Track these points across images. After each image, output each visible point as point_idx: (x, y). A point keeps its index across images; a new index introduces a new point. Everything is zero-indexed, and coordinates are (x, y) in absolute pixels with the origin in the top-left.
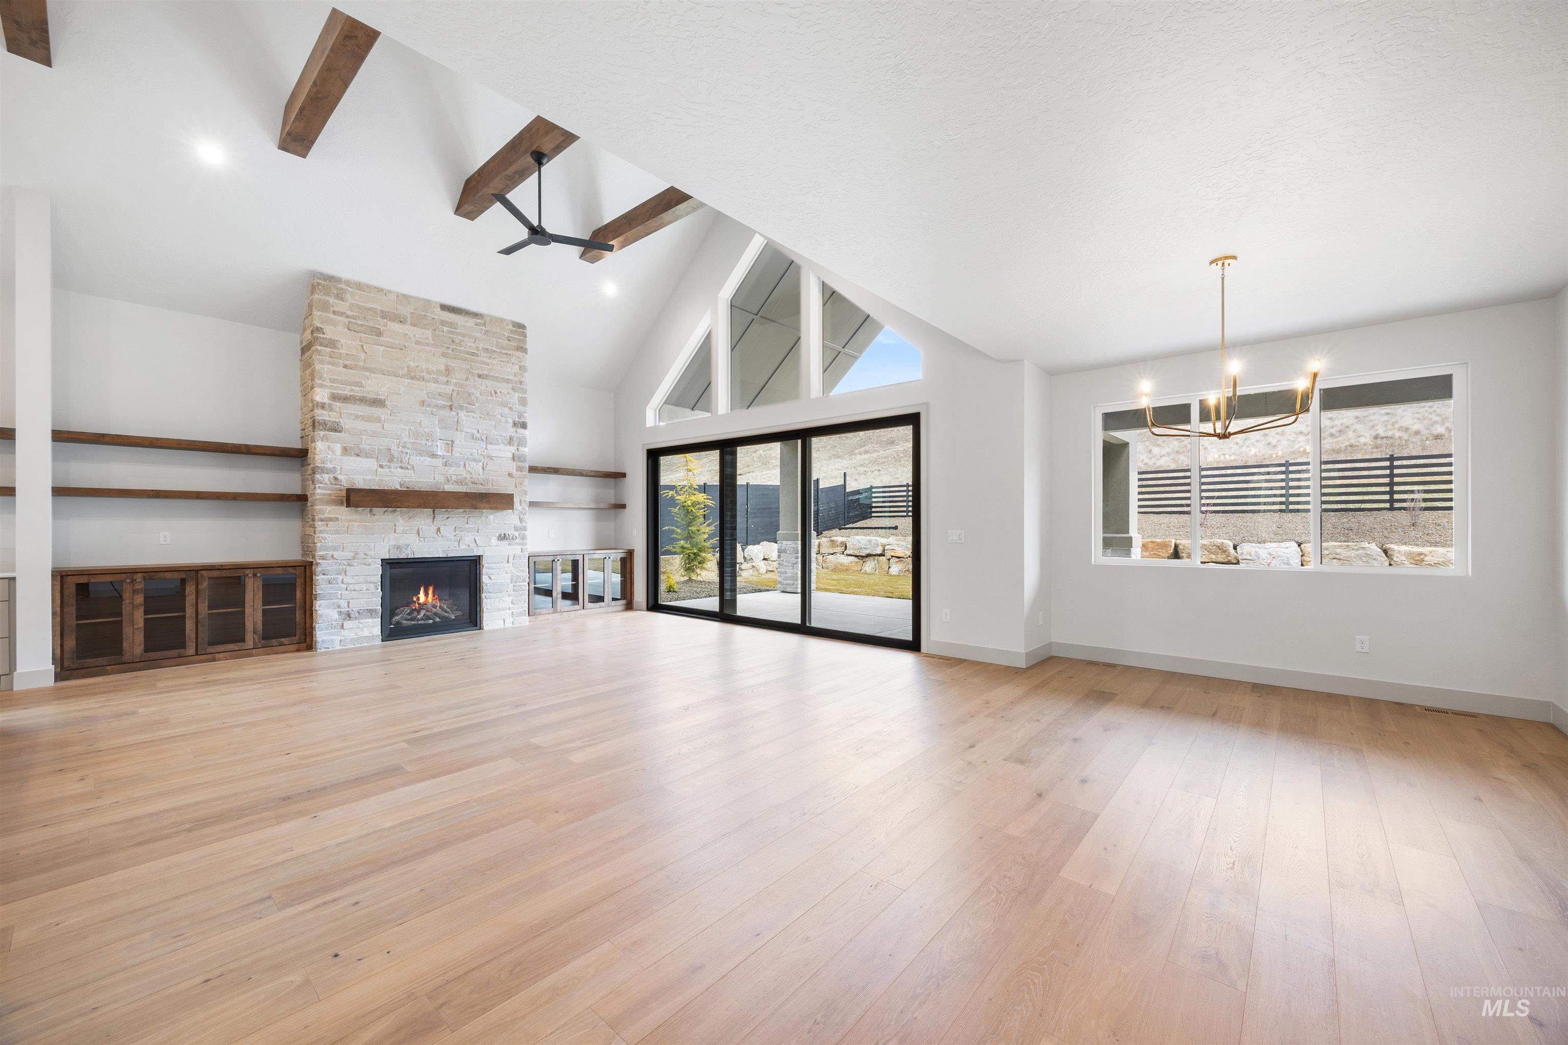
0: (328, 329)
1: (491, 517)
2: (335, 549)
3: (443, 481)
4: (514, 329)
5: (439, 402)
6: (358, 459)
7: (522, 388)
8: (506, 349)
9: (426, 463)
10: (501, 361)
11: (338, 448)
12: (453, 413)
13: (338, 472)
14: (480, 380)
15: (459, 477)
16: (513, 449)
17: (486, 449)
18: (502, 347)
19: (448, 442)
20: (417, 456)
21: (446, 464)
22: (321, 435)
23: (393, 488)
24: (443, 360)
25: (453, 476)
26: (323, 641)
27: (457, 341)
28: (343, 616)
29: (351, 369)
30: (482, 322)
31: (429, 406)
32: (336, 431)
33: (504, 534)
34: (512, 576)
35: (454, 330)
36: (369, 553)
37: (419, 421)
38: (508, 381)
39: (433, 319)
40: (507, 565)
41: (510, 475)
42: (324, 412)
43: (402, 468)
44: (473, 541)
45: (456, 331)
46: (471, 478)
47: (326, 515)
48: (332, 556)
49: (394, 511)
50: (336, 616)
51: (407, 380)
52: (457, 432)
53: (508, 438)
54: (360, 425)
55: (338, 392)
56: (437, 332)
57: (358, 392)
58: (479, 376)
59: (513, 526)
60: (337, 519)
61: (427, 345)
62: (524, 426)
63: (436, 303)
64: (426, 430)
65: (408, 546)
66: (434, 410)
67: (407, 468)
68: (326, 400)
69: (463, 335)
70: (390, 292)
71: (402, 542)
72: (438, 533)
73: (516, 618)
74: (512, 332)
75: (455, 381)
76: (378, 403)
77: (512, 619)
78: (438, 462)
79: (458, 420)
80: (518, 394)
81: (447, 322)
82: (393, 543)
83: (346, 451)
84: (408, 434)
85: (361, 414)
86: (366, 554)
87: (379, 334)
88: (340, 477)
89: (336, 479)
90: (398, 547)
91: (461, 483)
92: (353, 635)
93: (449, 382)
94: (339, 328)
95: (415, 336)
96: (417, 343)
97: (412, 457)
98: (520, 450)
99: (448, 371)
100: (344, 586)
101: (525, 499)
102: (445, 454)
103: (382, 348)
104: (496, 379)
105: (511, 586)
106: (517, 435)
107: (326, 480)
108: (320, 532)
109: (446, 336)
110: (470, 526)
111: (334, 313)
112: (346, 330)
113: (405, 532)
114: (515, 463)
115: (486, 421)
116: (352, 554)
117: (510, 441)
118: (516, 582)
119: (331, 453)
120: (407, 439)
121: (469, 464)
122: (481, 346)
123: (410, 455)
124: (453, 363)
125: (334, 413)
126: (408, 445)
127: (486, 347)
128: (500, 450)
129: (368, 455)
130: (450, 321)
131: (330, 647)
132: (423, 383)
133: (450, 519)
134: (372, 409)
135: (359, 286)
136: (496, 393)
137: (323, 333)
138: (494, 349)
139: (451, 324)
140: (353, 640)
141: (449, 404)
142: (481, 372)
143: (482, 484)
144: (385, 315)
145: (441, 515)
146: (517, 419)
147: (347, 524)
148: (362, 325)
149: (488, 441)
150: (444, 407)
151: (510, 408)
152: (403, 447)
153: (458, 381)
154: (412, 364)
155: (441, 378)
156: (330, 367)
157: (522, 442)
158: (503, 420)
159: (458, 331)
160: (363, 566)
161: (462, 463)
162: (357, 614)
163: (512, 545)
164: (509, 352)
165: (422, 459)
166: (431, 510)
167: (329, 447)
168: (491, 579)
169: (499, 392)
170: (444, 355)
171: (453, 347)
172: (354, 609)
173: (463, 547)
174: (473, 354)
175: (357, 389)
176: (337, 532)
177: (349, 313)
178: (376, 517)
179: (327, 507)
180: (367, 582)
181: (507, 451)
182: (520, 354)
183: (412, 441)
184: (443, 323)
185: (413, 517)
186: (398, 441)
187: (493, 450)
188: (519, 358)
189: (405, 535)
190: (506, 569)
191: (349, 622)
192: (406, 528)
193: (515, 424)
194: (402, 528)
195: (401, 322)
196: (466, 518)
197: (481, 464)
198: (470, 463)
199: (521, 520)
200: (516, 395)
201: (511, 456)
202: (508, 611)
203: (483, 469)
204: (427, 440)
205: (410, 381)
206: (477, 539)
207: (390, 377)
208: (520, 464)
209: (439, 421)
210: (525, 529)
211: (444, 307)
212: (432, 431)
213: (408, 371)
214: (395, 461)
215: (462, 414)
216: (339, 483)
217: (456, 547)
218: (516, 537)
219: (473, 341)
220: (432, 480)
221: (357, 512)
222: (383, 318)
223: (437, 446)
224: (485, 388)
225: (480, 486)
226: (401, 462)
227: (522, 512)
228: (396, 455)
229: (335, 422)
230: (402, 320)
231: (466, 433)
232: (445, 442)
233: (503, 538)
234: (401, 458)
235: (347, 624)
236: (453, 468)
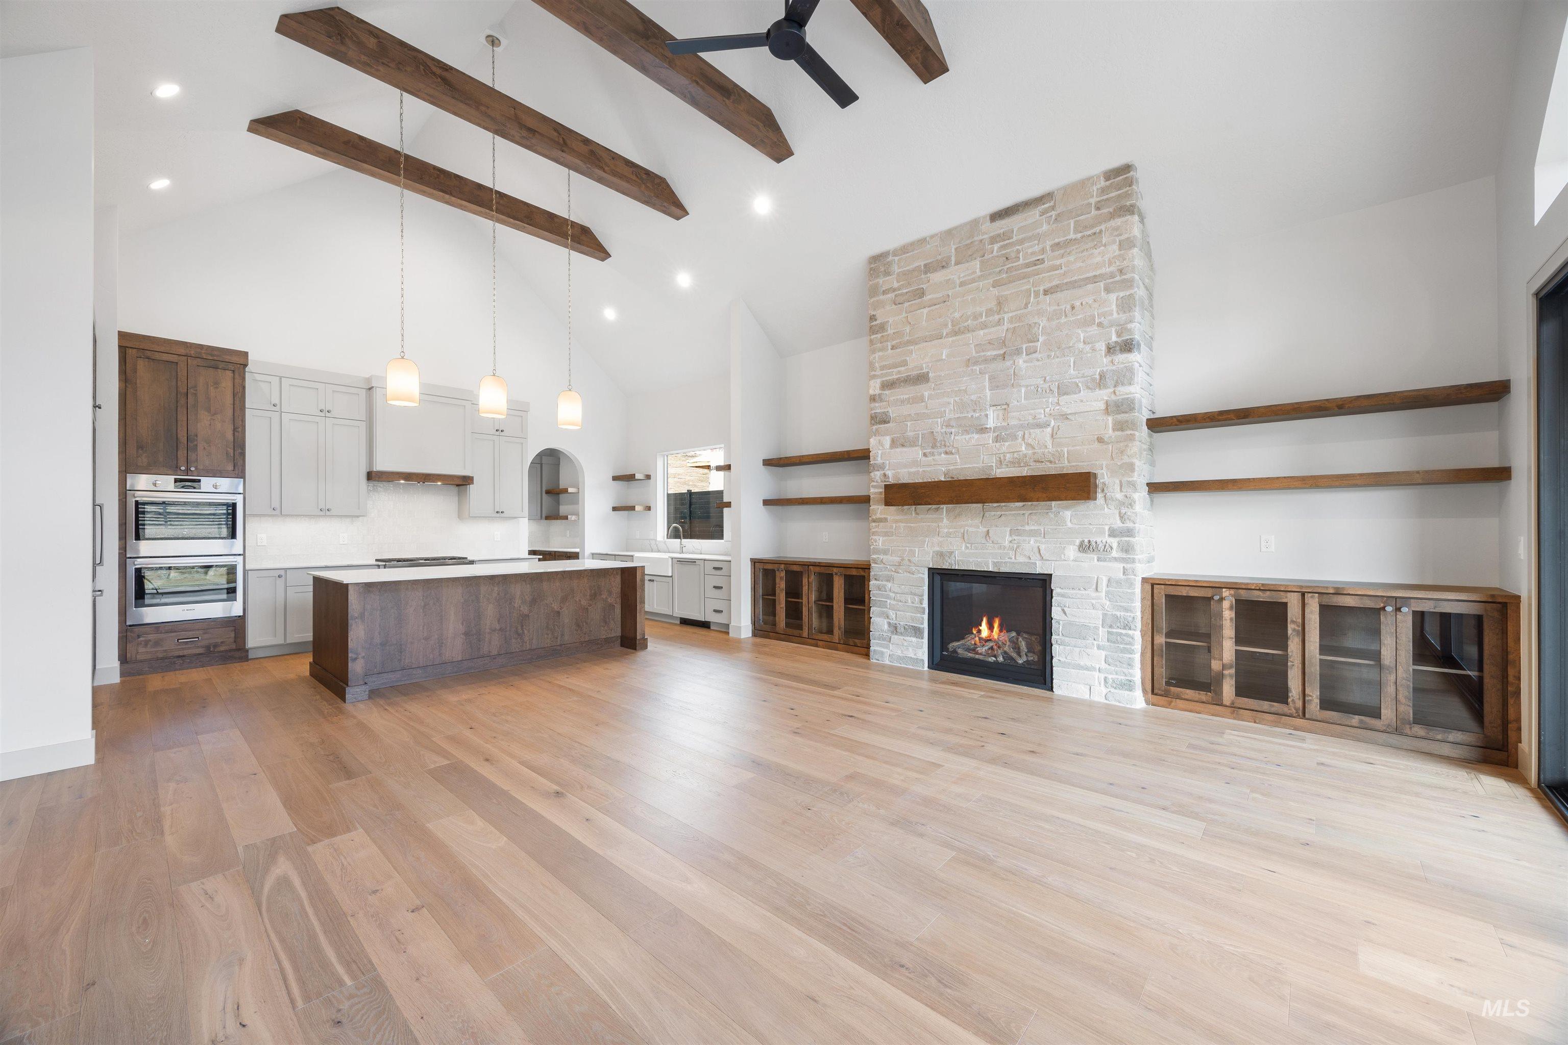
0: (878, 313)
1: (1068, 514)
2: (885, 552)
3: (994, 465)
4: (1108, 183)
5: (989, 353)
6: (905, 449)
7: (1124, 281)
8: (1092, 227)
9: (973, 442)
10: (1082, 252)
11: (887, 441)
12: (1008, 363)
13: (887, 467)
14: (1048, 297)
15: (1016, 455)
16: (1105, 394)
17: (1058, 403)
18: (1086, 227)
19: (1004, 407)
20: (962, 435)
21: (997, 439)
22: (874, 430)
23: (936, 480)
24: (995, 292)
25: (1008, 455)
26: (874, 650)
27: (1013, 255)
28: (892, 629)
29: (897, 348)
30: (1052, 204)
31: (976, 363)
32: (885, 422)
33: (1089, 541)
34: (1105, 615)
35: (1008, 241)
36: (913, 559)
37: (964, 388)
38: (1094, 280)
39: (981, 241)
40: (1094, 594)
41: (1100, 440)
42: (877, 405)
43: (946, 453)
44: (1036, 550)
45: (1011, 241)
46: (1034, 454)
47: (878, 516)
48: (882, 561)
49: (937, 509)
50: (886, 627)
51: (951, 339)
52: (1014, 389)
53: (1098, 377)
54: (906, 410)
55: (888, 378)
56: (986, 257)
57: (903, 372)
58: (1046, 292)
59: (1107, 528)
60: (885, 520)
61: (973, 281)
62: (1128, 346)
63: (984, 217)
64: (973, 397)
65: (951, 553)
66: (982, 366)
67: (952, 453)
68: (878, 392)
69: (1021, 242)
70: (932, 237)
71: (945, 549)
72: (988, 538)
73: (1113, 690)
74: (1103, 191)
75: (1010, 315)
76: (921, 378)
77: (1104, 691)
78: (989, 438)
79: (1014, 372)
80: (1116, 294)
81: (999, 235)
82: (937, 549)
83: (894, 444)
84: (952, 408)
85: (907, 396)
86: (909, 561)
87: (921, 293)
88: (887, 473)
89: (885, 475)
90: (941, 555)
91: (1019, 463)
92: (899, 653)
93: (1002, 320)
94: (888, 308)
95: (959, 279)
96: (962, 284)
97: (956, 438)
98: (1117, 393)
99: (1000, 303)
100: (892, 595)
101: (1130, 479)
102: (999, 424)
103: (925, 311)
104: (1073, 285)
105: (1102, 632)
106: (1114, 368)
107: (878, 478)
108: (874, 533)
109: (997, 256)
110: (1033, 528)
111: (884, 292)
112: (894, 306)
113: (948, 535)
114: (1110, 419)
115: (1057, 360)
116: (898, 559)
117: (1101, 381)
118: (1111, 627)
119: (881, 448)
120: (952, 416)
121: (1030, 434)
122: (1049, 243)
123: (955, 436)
124: (1007, 291)
125: (885, 403)
126: (953, 423)
127: (1057, 240)
128: (1082, 401)
129: (913, 443)
130: (1002, 231)
131: (880, 659)
132: (969, 335)
133: (1003, 518)
134: (917, 387)
135: (904, 250)
136: (1073, 308)
137: (876, 320)
138: (1072, 236)
139: (1006, 235)
140: (900, 659)
141: (1002, 352)
142: (1048, 285)
143: (1051, 462)
144: (928, 269)
145: (994, 511)
146: (1114, 338)
147: (894, 525)
148: (907, 293)
149: (1063, 391)
150: (994, 358)
151: (1100, 325)
152: (947, 426)
153: (1014, 314)
154: (957, 315)
155: (991, 319)
156: (881, 354)
157: (1125, 377)
158: (1088, 348)
159: (1015, 238)
160: (908, 575)
161: (1020, 434)
162: (902, 629)
163: (1105, 560)
164: (1097, 229)
165: (967, 437)
166: (980, 505)
167: (880, 441)
168: (1065, 613)
169: (1078, 304)
170: (996, 284)
171: (1008, 266)
172: (901, 623)
173: (1021, 559)
174: (1035, 264)
175: (903, 369)
176: (886, 534)
177: (896, 285)
178: (920, 517)
179: (879, 507)
180: (911, 593)
181: (1097, 399)
182: (1118, 222)
183: (957, 416)
184: (993, 240)
185: (959, 515)
186: (942, 419)
187: (1069, 404)
188: (1117, 229)
189: (949, 539)
190: (1094, 602)
191: (896, 637)
192: (951, 530)
193: (1110, 350)
194: (946, 530)
195: (943, 267)
196: (1026, 516)
197: (1049, 430)
198: (1032, 431)
199: (1122, 517)
200: (1113, 297)
201: (1103, 407)
202: (1097, 674)
203: (1052, 436)
204: (974, 411)
205: (954, 338)
206: (1042, 547)
207: (934, 343)
208: (1120, 417)
209: (989, 379)
210: (1129, 533)
211: (996, 216)
212: (980, 397)
213: (953, 326)
214: (939, 445)
215: (1021, 361)
216: (887, 480)
217: (1011, 558)
218: (1112, 548)
219: (1036, 242)
220: (980, 465)
221: (903, 510)
222: (926, 273)
223: (987, 416)
224: (1056, 307)
225: (1049, 465)
226: (945, 446)
227: (1124, 503)
228: (939, 438)
229: (884, 413)
230: (944, 264)
231: (1027, 386)
232: (999, 407)
233: (1086, 547)
234: (945, 441)
235: (895, 638)
236: (1007, 444)
